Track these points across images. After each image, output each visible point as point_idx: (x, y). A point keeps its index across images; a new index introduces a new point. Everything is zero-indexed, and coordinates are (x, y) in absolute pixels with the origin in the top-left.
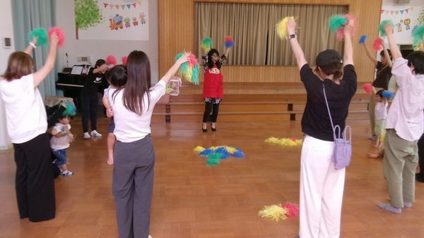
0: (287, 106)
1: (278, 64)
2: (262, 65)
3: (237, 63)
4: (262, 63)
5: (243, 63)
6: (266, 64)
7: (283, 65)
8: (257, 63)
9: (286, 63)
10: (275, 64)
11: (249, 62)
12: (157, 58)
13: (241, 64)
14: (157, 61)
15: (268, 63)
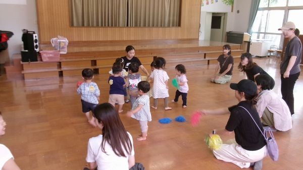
0: (153, 58)
1: (136, 25)
2: (124, 27)
3: (105, 25)
4: (124, 26)
5: (110, 25)
6: (127, 26)
7: (140, 26)
8: (121, 25)
9: (142, 24)
10: (133, 26)
11: (114, 24)
12: (35, 20)
13: (108, 25)
14: (36, 23)
15: (129, 26)
